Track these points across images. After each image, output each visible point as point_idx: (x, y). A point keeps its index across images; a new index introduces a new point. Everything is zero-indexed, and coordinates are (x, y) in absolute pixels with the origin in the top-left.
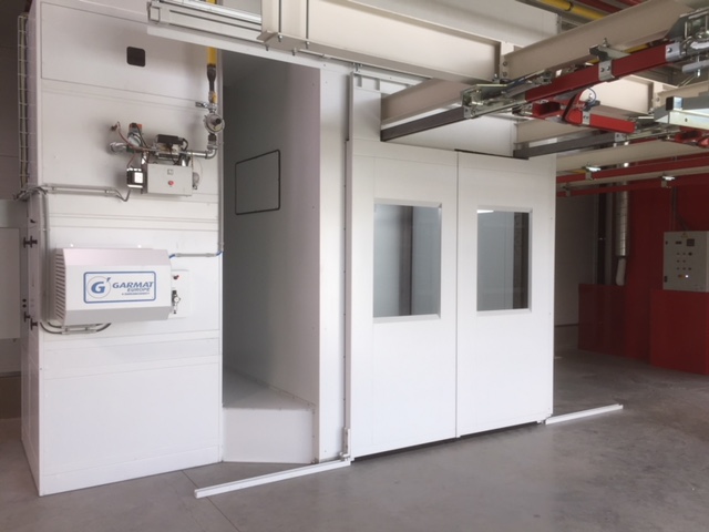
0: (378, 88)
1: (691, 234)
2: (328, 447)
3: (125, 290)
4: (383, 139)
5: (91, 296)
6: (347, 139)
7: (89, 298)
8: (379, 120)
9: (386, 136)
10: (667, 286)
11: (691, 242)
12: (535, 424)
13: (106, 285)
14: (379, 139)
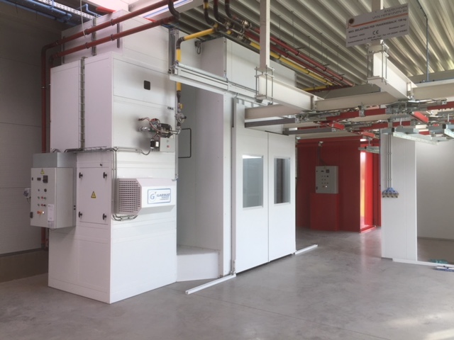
0: (243, 104)
1: (328, 168)
2: (226, 270)
3: (160, 197)
4: (245, 127)
5: (151, 201)
6: (233, 126)
7: (150, 202)
8: (244, 117)
9: (247, 125)
10: (317, 191)
11: (328, 171)
12: (291, 255)
13: (155, 195)
14: (244, 126)
